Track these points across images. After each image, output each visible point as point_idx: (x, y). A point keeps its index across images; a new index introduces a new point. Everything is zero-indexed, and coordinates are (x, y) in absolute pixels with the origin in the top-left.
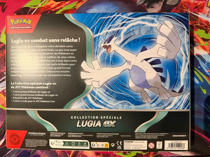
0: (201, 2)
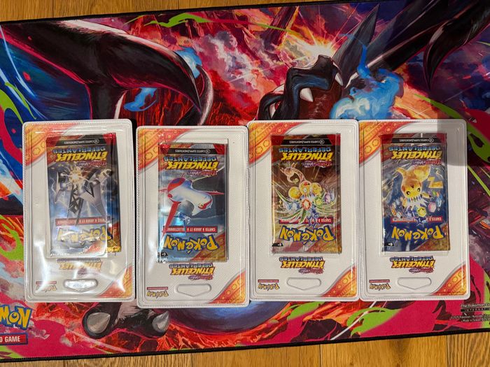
0: (43, 318)
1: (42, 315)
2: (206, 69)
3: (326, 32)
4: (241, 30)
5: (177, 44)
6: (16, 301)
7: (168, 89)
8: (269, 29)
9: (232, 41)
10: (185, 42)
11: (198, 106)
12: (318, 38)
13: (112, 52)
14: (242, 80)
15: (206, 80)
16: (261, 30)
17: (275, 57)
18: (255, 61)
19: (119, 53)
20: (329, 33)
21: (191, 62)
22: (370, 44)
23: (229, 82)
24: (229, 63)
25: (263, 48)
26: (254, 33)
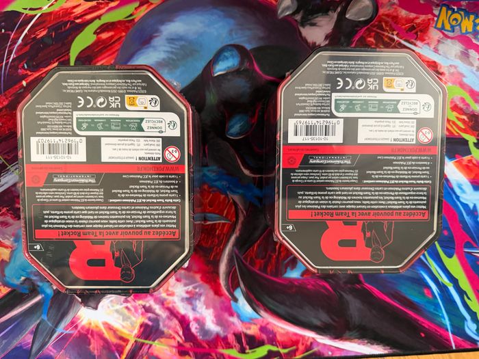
0: (423, 17)
1: (424, 21)
2: (226, 298)
3: (89, 336)
4: (186, 341)
5: (259, 326)
6: (452, 38)
7: (271, 276)
8: (154, 341)
9: (196, 328)
10: (250, 328)
11: (237, 256)
12: (98, 329)
13: (332, 319)
14: (186, 285)
15: (227, 285)
16: (163, 340)
17: (148, 310)
18: (170, 305)
19: (325, 317)
20: (86, 335)
21: (243, 306)
22: (38, 321)
23: (201, 282)
24: (200, 304)
25: (161, 320)
26: (170, 337)
